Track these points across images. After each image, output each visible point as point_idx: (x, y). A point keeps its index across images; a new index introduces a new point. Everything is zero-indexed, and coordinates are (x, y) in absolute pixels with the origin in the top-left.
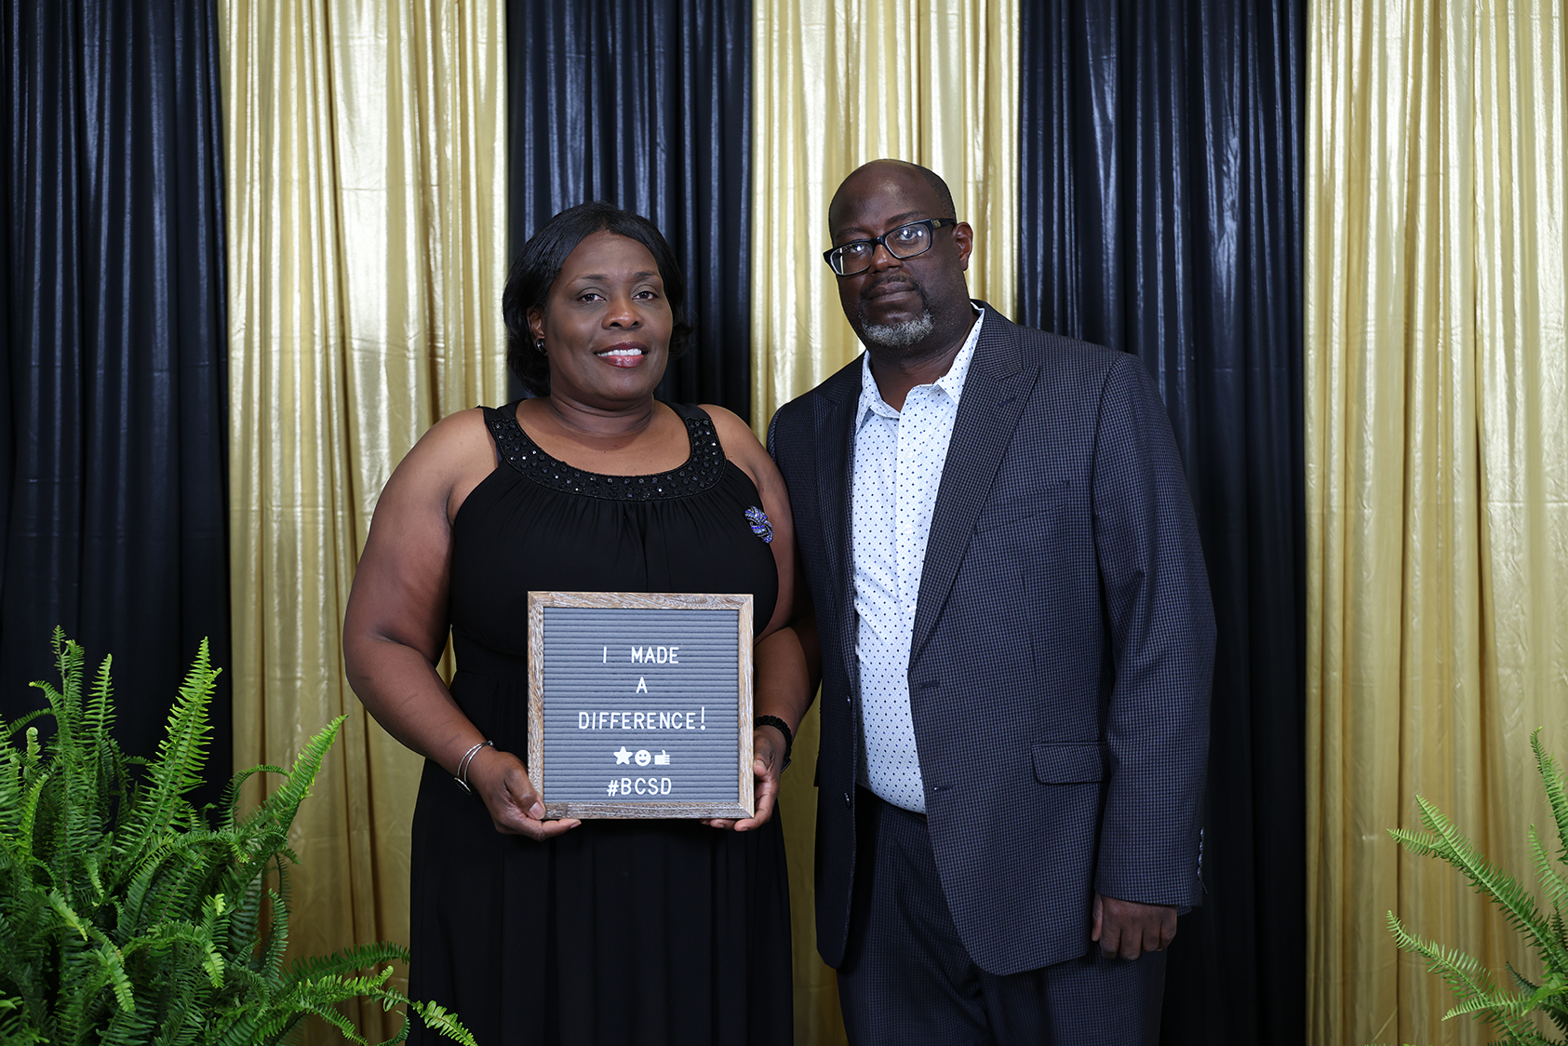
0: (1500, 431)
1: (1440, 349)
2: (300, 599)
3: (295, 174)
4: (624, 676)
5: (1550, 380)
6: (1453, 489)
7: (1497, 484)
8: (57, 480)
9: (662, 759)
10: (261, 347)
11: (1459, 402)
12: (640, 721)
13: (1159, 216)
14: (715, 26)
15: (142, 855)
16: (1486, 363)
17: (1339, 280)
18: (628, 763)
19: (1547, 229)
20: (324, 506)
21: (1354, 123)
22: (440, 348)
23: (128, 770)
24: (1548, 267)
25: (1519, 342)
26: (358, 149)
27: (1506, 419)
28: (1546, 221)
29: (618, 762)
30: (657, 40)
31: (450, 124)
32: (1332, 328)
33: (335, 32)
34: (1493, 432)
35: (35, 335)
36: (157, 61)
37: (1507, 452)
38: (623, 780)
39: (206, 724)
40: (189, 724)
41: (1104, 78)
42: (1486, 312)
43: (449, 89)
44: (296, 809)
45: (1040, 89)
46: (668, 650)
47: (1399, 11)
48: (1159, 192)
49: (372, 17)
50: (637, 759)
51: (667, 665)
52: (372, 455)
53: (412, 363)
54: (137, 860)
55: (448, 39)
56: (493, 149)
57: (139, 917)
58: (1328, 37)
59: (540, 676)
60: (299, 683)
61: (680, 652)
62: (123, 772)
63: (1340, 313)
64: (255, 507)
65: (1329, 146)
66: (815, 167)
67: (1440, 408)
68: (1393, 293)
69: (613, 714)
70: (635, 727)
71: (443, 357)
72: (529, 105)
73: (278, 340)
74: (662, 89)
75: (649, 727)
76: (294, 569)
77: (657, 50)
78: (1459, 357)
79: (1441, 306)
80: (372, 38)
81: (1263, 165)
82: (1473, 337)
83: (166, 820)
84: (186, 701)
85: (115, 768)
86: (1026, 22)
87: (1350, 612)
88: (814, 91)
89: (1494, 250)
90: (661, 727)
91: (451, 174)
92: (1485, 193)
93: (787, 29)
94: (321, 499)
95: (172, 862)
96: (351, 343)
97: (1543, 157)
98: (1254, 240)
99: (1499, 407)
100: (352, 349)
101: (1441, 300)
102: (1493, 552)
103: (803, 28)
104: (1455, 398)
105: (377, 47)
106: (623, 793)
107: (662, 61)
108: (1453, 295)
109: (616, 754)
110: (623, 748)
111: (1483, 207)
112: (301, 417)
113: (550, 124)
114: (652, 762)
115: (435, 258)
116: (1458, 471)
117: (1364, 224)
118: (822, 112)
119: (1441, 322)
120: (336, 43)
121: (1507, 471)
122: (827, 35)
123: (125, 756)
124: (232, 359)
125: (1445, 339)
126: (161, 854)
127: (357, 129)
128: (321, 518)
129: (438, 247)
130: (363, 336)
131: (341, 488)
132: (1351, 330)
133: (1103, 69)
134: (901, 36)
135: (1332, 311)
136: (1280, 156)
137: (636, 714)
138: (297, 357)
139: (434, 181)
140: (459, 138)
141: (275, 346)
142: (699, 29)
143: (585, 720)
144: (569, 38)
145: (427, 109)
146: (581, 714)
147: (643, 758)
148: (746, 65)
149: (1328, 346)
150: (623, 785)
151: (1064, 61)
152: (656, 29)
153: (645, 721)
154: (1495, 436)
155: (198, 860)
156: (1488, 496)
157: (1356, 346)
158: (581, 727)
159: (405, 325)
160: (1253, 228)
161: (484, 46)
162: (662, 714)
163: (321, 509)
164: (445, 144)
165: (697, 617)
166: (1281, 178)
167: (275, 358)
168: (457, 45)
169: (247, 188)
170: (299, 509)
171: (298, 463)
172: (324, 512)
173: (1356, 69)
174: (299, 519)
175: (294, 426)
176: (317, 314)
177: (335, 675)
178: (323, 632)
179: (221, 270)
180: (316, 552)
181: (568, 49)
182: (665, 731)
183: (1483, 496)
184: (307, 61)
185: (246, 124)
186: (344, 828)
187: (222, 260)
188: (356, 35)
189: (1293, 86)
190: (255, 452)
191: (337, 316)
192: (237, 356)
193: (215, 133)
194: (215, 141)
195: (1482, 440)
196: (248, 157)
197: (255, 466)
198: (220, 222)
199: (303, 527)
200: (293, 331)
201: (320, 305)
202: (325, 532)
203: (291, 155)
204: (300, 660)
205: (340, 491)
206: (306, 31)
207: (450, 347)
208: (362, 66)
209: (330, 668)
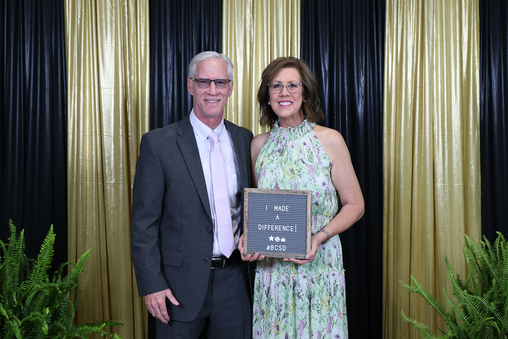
0: (440, 163)
1: (423, 138)
2: (88, 208)
3: (88, 84)
4: (272, 214)
5: (456, 148)
6: (426, 179)
7: (439, 178)
8: (16, 172)
9: (283, 240)
10: (77, 134)
11: (428, 154)
12: (277, 228)
14: (211, 42)
15: (31, 290)
16: (436, 142)
17: (393, 118)
19: (455, 103)
20: (95, 181)
21: (398, 72)
22: (130, 135)
23: (29, 263)
24: (455, 115)
25: (446, 137)
26: (106, 76)
27: (442, 159)
28: (455, 101)
29: (270, 240)
30: (194, 45)
31: (133, 70)
32: (391, 132)
33: (99, 42)
34: (438, 163)
35: (10, 130)
36: (47, 50)
37: (442, 169)
39: (52, 250)
40: (47, 250)
41: (325, 58)
42: (436, 127)
43: (133, 59)
46: (285, 207)
47: (412, 39)
48: (340, 92)
49: (110, 37)
52: (109, 166)
53: (121, 139)
54: (29, 291)
55: (132, 44)
56: (145, 77)
58: (391, 47)
59: (247, 214)
61: (289, 208)
62: (27, 264)
63: (394, 127)
64: (75, 181)
65: (391, 79)
66: (240, 83)
67: (422, 155)
68: (409, 122)
69: (269, 226)
71: (130, 137)
72: (156, 63)
73: (82, 132)
75: (279, 230)
76: (86, 200)
77: (194, 48)
78: (428, 141)
79: (423, 126)
80: (110, 44)
81: (371, 84)
82: (432, 135)
83: (40, 278)
84: (46, 243)
85: (25, 262)
86: (302, 41)
87: (396, 215)
88: (240, 61)
89: (439, 109)
91: (133, 84)
92: (436, 93)
93: (232, 43)
95: (39, 293)
96: (103, 134)
97: (454, 82)
98: (368, 106)
99: (440, 155)
100: (104, 135)
101: (423, 124)
102: (438, 198)
103: (237, 43)
104: (427, 153)
105: (112, 46)
108: (427, 123)
111: (436, 97)
112: (89, 155)
113: (163, 70)
114: (280, 241)
115: (129, 108)
116: (428, 174)
117: (401, 101)
118: (242, 68)
119: (423, 130)
120: (99, 45)
121: (442, 174)
122: (244, 45)
123: (28, 259)
124: (69, 137)
125: (424, 135)
126: (36, 290)
127: (106, 70)
128: (94, 185)
129: (130, 105)
130: (107, 131)
131: (100, 176)
132: (397, 133)
133: (325, 55)
134: (265, 45)
135: (391, 127)
136: (376, 81)
137: (275, 226)
138: (88, 137)
139: (129, 86)
140: (136, 73)
141: (81, 134)
142: (207, 42)
144: (168, 45)
145: (127, 65)
146: (259, 225)
149: (390, 137)
150: (271, 247)
151: (313, 52)
152: (194, 42)
154: (439, 164)
155: (47, 292)
156: (436, 182)
157: (398, 137)
158: (259, 229)
159: (119, 128)
161: (143, 47)
162: (283, 226)
164: (132, 75)
165: (294, 197)
166: (377, 87)
167: (81, 138)
168: (135, 46)
169: (73, 87)
170: (88, 182)
171: (88, 168)
172: (95, 183)
173: (399, 56)
174: (88, 185)
175: (86, 157)
176: (93, 125)
177: (98, 231)
178: (95, 218)
179: (66, 111)
180: (93, 195)
181: (168, 48)
182: (284, 231)
183: (435, 182)
184: (91, 51)
185: (73, 69)
186: (100, 276)
187: (65, 109)
188: (105, 43)
189: (380, 61)
190: (75, 165)
191: (99, 125)
192: (70, 136)
193: (64, 71)
194: (64, 74)
195: (435, 165)
196: (74, 78)
197: (75, 169)
198: (65, 97)
199: (89, 187)
200: (86, 130)
201: (94, 122)
202: (95, 189)
203: (86, 78)
204: (88, 226)
205: (100, 177)
206: (91, 42)
207: (132, 135)
208: (107, 52)
209: (96, 228)
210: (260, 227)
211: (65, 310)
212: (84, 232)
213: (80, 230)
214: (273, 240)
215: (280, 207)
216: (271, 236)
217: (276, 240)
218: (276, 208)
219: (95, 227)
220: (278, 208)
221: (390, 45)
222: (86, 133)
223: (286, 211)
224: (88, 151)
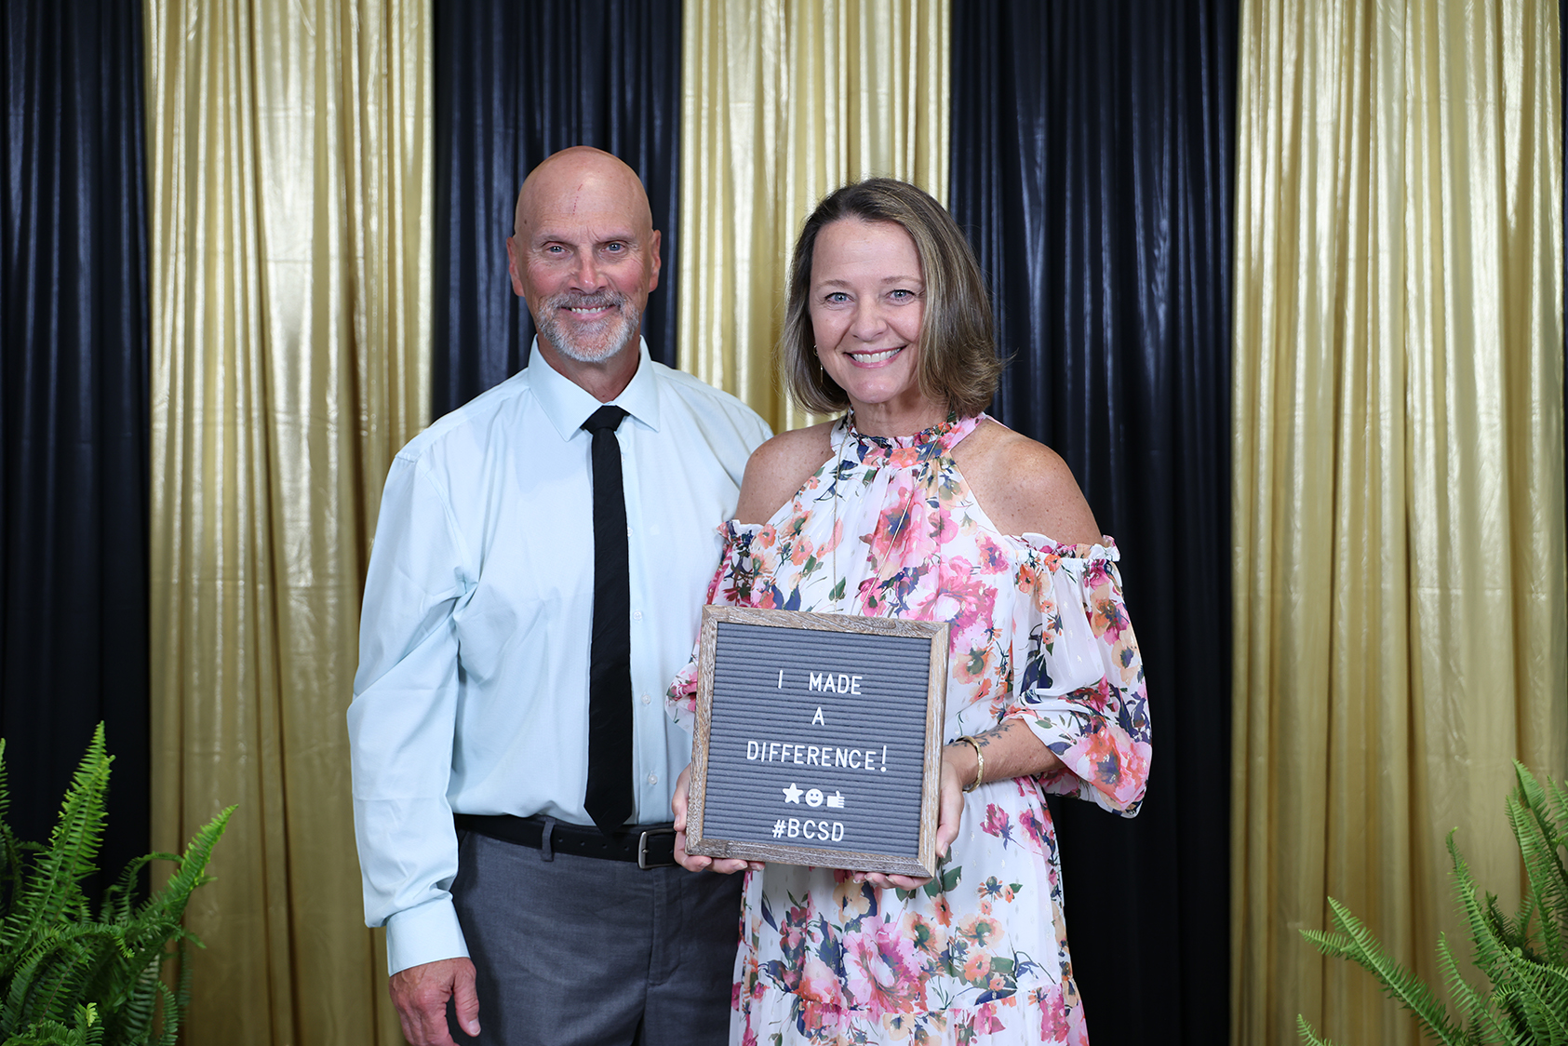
0: (1430, 518)
1: (1368, 434)
2: (219, 673)
3: (220, 245)
4: (800, 705)
6: (1381, 575)
7: (1427, 570)
9: (836, 802)
10: (184, 420)
11: (1389, 487)
12: (814, 756)
13: (1088, 297)
14: (644, 102)
15: (29, 946)
16: (1417, 448)
17: (1268, 363)
18: (797, 802)
20: (245, 580)
21: (1283, 206)
22: (364, 421)
23: (22, 856)
29: (787, 801)
31: (375, 199)
32: (1259, 411)
33: (261, 103)
34: (1423, 518)
37: (1437, 538)
38: (791, 820)
39: (99, 810)
40: (83, 810)
42: (1419, 397)
43: (375, 163)
44: (187, 900)
45: (970, 169)
46: (851, 679)
47: (1330, 96)
48: (1087, 274)
49: (299, 88)
50: (808, 799)
51: (848, 696)
53: (333, 437)
54: (23, 952)
55: (374, 112)
56: (419, 222)
57: (22, 1011)
58: (1258, 122)
59: (708, 700)
60: (217, 758)
61: (863, 683)
62: (16, 859)
64: (175, 580)
65: (1258, 230)
67: (1367, 493)
68: (1322, 377)
69: (785, 746)
70: (808, 763)
71: (366, 432)
72: (455, 179)
73: (200, 413)
75: (823, 764)
76: (214, 643)
78: (1388, 442)
79: (1371, 391)
80: (299, 110)
82: (1402, 422)
83: (58, 907)
84: (80, 785)
85: (8, 853)
87: (1277, 698)
88: (743, 169)
90: (837, 765)
92: (1417, 277)
94: (241, 573)
95: (57, 956)
98: (1184, 322)
100: (275, 422)
101: (1369, 384)
102: (1423, 639)
103: (732, 105)
104: (1384, 483)
105: (304, 119)
106: (790, 835)
108: (1382, 380)
109: (785, 791)
110: (793, 785)
111: (1414, 292)
112: (223, 490)
114: (825, 804)
115: (360, 330)
116: (1387, 558)
117: (1294, 307)
118: (749, 190)
119: (1369, 407)
120: (262, 115)
122: (755, 112)
123: (19, 842)
124: (155, 430)
125: (1373, 424)
126: (45, 947)
128: (242, 593)
129: (364, 319)
131: (262, 561)
132: (1281, 415)
134: (830, 114)
135: (1261, 395)
136: (1209, 239)
137: (810, 748)
138: (220, 429)
139: (360, 253)
140: (385, 211)
141: (198, 419)
142: (628, 104)
143: (755, 751)
144: (497, 112)
145: (354, 183)
146: (750, 743)
147: (814, 798)
148: (675, 142)
149: (1256, 430)
150: (790, 827)
151: (994, 140)
152: (584, 105)
153: (819, 757)
154: (1425, 522)
155: (83, 954)
156: (1418, 583)
157: (1284, 431)
158: (749, 757)
160: (1182, 309)
161: (412, 120)
162: (838, 750)
163: (241, 583)
164: (371, 217)
165: (883, 644)
166: (1210, 261)
167: (198, 431)
168: (385, 119)
169: (172, 260)
170: (219, 582)
171: (219, 537)
172: (245, 586)
173: (1286, 153)
174: (220, 594)
175: (215, 498)
176: (240, 388)
177: (253, 752)
178: (242, 706)
179: (146, 344)
180: (236, 626)
181: (496, 123)
182: (841, 769)
183: (1413, 582)
186: (262, 905)
187: (145, 334)
188: (281, 109)
189: (1223, 169)
190: (177, 524)
191: (261, 389)
192: (160, 427)
193: (140, 203)
194: (140, 213)
195: (1413, 526)
196: (174, 228)
197: (177, 539)
198: (144, 293)
199: (224, 601)
200: (216, 403)
201: (243, 377)
202: (245, 607)
204: (219, 735)
205: (261, 564)
206: (232, 103)
207: (373, 421)
209: (248, 742)
210: (753, 752)
211: (143, 1017)
212: (207, 756)
213: (194, 748)
215: (830, 676)
218: (815, 681)
219: (244, 739)
220: (824, 684)
221: (1254, 115)
222: (216, 416)
223: (853, 692)
224: (220, 478)
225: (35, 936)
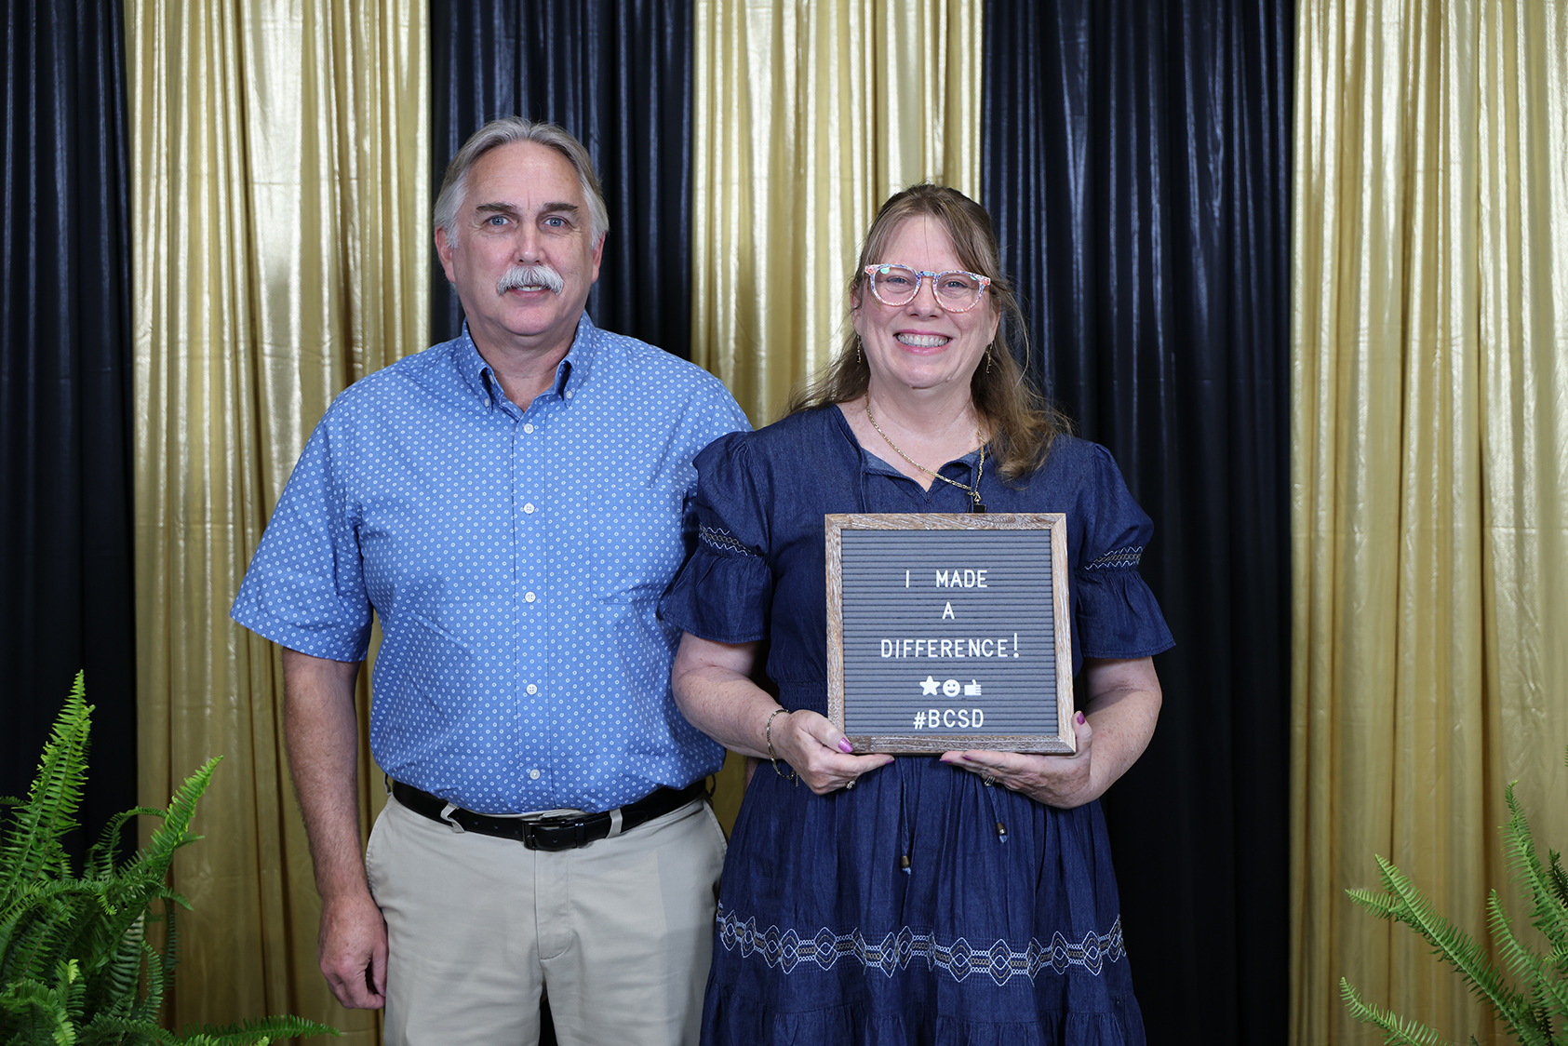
0: (1505, 452)
1: (1437, 361)
3: (204, 167)
4: (929, 602)
6: (1452, 514)
7: (1502, 508)
9: (973, 690)
10: (168, 354)
11: (1457, 419)
12: (947, 649)
13: (1135, 214)
14: (654, 8)
15: (8, 903)
16: (1491, 376)
17: (1329, 285)
20: (234, 523)
21: (1346, 114)
22: (357, 353)
25: (1526, 354)
26: (272, 141)
27: (1511, 438)
29: (924, 694)
30: (591, 23)
31: (368, 115)
32: (1320, 337)
33: (247, 15)
34: (1497, 452)
36: (58, 48)
38: (931, 712)
39: (80, 763)
40: (62, 762)
41: (1075, 64)
42: (1491, 320)
43: (368, 75)
46: (976, 574)
48: (1135, 189)
51: (975, 590)
52: (284, 469)
53: (327, 370)
55: (366, 22)
56: (415, 141)
58: (1318, 22)
59: (838, 602)
60: (208, 711)
61: (989, 576)
63: (1330, 321)
64: (162, 523)
65: (1319, 140)
66: (760, 161)
67: (1437, 425)
68: (1388, 300)
69: (918, 641)
70: (942, 656)
71: (360, 363)
72: (453, 91)
73: (186, 345)
74: (596, 75)
75: (957, 655)
76: (203, 590)
77: (590, 34)
78: (1460, 370)
79: (1440, 314)
80: (287, 22)
81: (1248, 161)
82: (1475, 348)
83: (38, 865)
84: (59, 737)
86: (990, 3)
87: (1339, 646)
88: (760, 79)
89: (1499, 254)
90: (970, 655)
91: (369, 167)
92: (1491, 191)
93: (731, 12)
94: (231, 515)
95: (36, 913)
96: (262, 349)
98: (1238, 241)
99: (1504, 424)
100: (263, 354)
101: (1440, 307)
102: (1498, 583)
103: (749, 11)
104: (1453, 415)
105: (292, 31)
106: (930, 726)
107: (596, 46)
108: (1453, 302)
109: (922, 684)
110: (933, 678)
111: (1488, 207)
112: (210, 427)
113: (477, 114)
114: (962, 693)
115: (354, 257)
116: (1459, 494)
117: (1356, 225)
118: (767, 102)
119: (1440, 330)
120: (247, 27)
121: (1512, 494)
122: (774, 18)
124: (137, 365)
125: (1443, 350)
126: (24, 904)
127: (270, 119)
128: (231, 536)
129: (358, 245)
131: (251, 503)
132: (1343, 340)
134: (854, 20)
135: (1321, 319)
136: (1266, 150)
137: (943, 641)
138: (207, 363)
139: (353, 174)
140: (379, 129)
141: (184, 352)
142: (637, 11)
144: (498, 22)
145: (346, 98)
146: (883, 642)
147: (952, 689)
148: (687, 50)
149: (1317, 357)
150: (931, 718)
152: (590, 12)
153: (953, 650)
154: (1500, 456)
155: (64, 911)
156: (1491, 523)
157: (1347, 357)
158: (883, 656)
159: (320, 329)
160: (1238, 229)
161: (406, 30)
162: (971, 641)
163: (230, 526)
164: (364, 135)
165: (1006, 538)
166: (1267, 175)
167: (183, 365)
168: (377, 28)
169: (153, 182)
170: (208, 526)
171: (207, 477)
172: (234, 529)
173: (1349, 56)
174: (209, 537)
175: (202, 436)
176: (226, 317)
177: (245, 703)
178: (233, 657)
179: (126, 270)
180: (226, 572)
181: (497, 32)
182: (974, 659)
183: (1487, 521)
184: (216, 47)
185: (152, 113)
186: (254, 868)
187: (125, 259)
188: (269, 17)
189: (1280, 75)
190: (163, 464)
191: (248, 319)
192: (143, 361)
193: (119, 122)
194: (119, 132)
195: (1486, 460)
196: (155, 149)
197: (163, 480)
198: (124, 218)
199: (212, 546)
200: (202, 335)
201: (229, 307)
202: (235, 551)
203: (200, 147)
204: (209, 687)
205: (251, 507)
206: (215, 14)
207: (368, 353)
208: (276, 51)
209: (239, 695)
210: (887, 650)
211: (128, 980)
212: (197, 709)
213: (183, 700)
214: (935, 693)
215: (956, 573)
216: (930, 678)
217: (946, 690)
218: (942, 579)
219: (234, 690)
220: (950, 580)
221: (1314, 15)
222: (202, 349)
223: (979, 586)
224: (206, 415)
225: (13, 893)
